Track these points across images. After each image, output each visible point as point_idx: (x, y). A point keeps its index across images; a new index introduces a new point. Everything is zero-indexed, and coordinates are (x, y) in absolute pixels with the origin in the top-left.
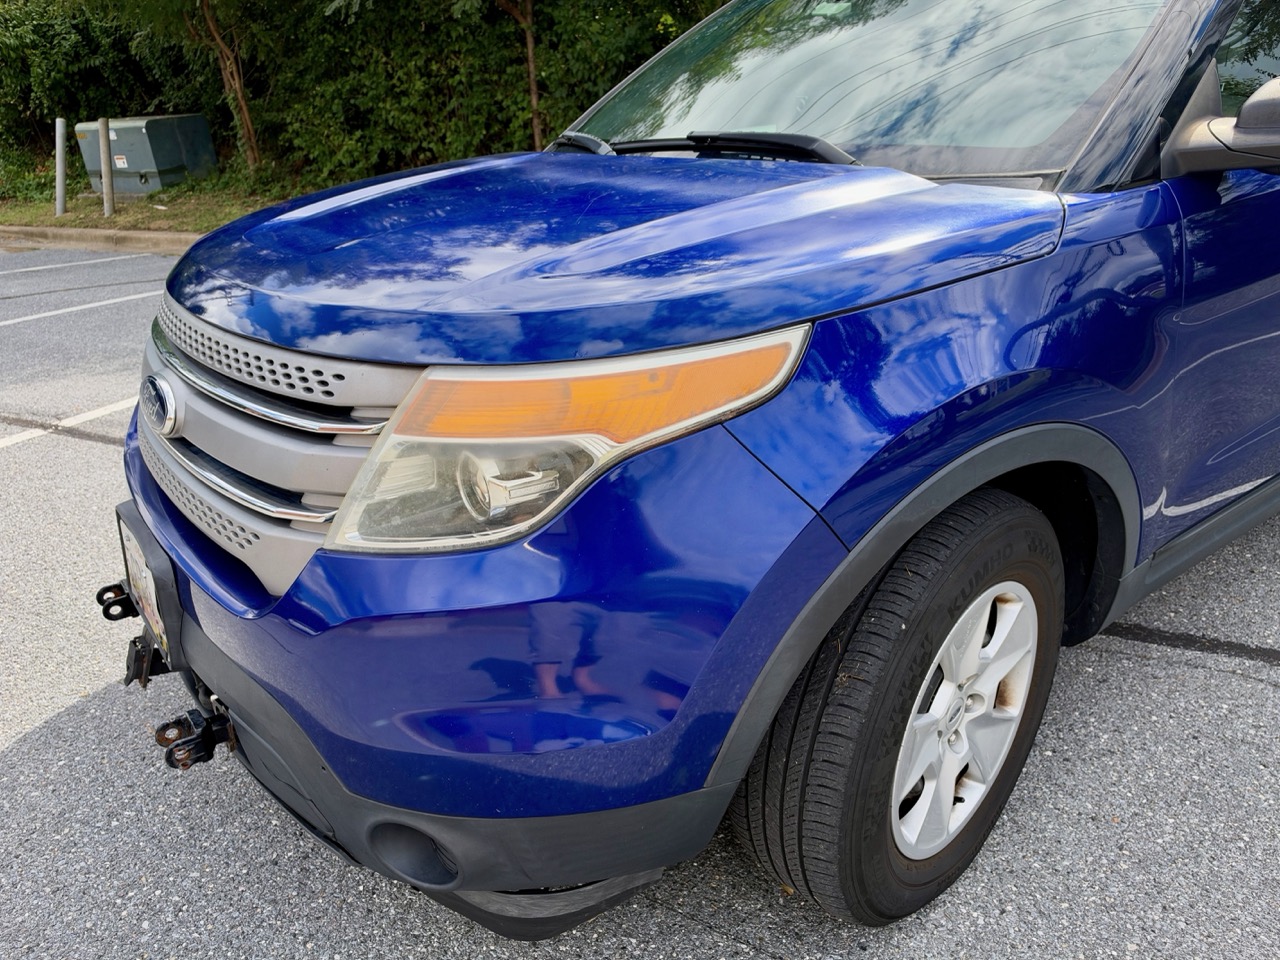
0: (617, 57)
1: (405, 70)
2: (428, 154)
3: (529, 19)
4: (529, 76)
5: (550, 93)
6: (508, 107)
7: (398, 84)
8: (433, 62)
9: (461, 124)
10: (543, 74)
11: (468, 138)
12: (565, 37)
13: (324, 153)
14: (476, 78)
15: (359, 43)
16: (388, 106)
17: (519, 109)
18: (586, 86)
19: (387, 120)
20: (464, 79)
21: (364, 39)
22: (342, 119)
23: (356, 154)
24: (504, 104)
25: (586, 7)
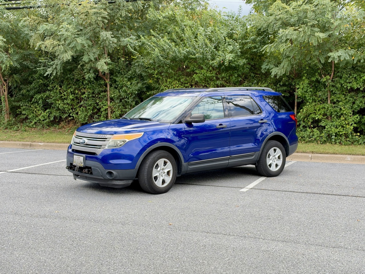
0: (135, 92)
1: (67, 92)
2: (72, 118)
3: (109, 80)
4: (107, 96)
5: (114, 101)
6: (100, 104)
7: (63, 96)
8: (76, 90)
9: (84, 109)
10: (112, 96)
11: (86, 113)
12: (119, 85)
13: (34, 116)
14: (91, 96)
15: (51, 83)
16: (60, 102)
17: (104, 105)
18: (125, 100)
19: (58, 107)
20: (87, 96)
21: (53, 82)
22: (42, 106)
23: (46, 117)
24: (99, 104)
25: (126, 77)
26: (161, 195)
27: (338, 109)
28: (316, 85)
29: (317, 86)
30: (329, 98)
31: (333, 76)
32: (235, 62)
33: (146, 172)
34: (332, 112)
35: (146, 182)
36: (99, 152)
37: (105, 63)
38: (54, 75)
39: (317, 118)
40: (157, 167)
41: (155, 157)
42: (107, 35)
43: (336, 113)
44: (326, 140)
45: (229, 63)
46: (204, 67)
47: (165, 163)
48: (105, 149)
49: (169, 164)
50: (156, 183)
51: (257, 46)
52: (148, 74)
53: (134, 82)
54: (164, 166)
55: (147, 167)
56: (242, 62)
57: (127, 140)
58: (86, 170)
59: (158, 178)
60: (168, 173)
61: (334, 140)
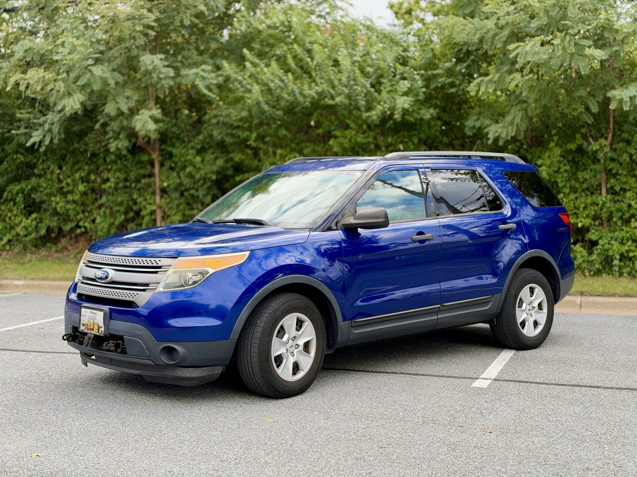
0: (211, 176)
1: (72, 178)
2: (83, 230)
3: (157, 153)
4: (155, 185)
5: (168, 195)
6: (140, 202)
8: (92, 174)
9: (108, 211)
10: (165, 184)
11: (112, 220)
12: (179, 164)
13: (6, 228)
14: (121, 185)
15: (41, 160)
16: (58, 199)
17: (148, 204)
18: (191, 192)
19: (56, 208)
20: (113, 186)
21: (45, 158)
22: (22, 206)
23: (30, 229)
24: (138, 201)
25: (193, 148)
26: (290, 400)
27: (624, 206)
28: (576, 159)
29: (578, 162)
30: (603, 185)
31: (612, 141)
32: (415, 115)
33: (256, 345)
34: (611, 213)
35: (257, 370)
36: (142, 299)
37: (151, 117)
38: (47, 142)
39: (580, 225)
40: (281, 333)
41: (277, 310)
42: (153, 62)
43: (620, 214)
44: (601, 268)
45: (404, 115)
46: (352, 125)
47: (300, 324)
48: (156, 291)
49: (308, 325)
50: (279, 371)
51: (457, 82)
52: (237, 140)
53: (209, 156)
54: (298, 330)
55: (258, 335)
56: (428, 114)
57: (211, 271)
58: (111, 344)
59: (284, 361)
60: (307, 346)
61: (617, 269)
